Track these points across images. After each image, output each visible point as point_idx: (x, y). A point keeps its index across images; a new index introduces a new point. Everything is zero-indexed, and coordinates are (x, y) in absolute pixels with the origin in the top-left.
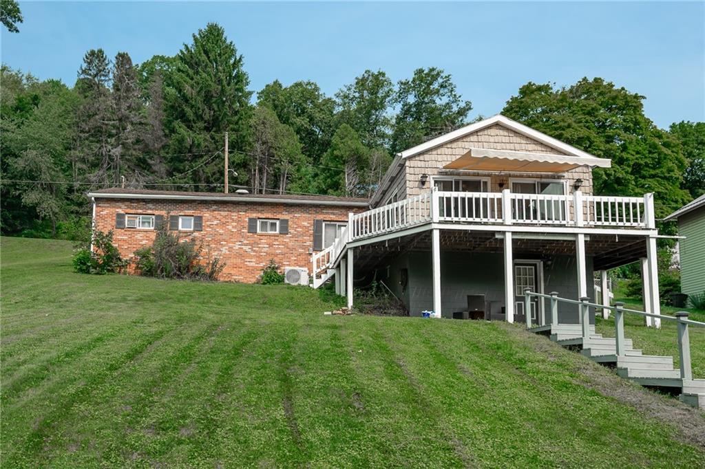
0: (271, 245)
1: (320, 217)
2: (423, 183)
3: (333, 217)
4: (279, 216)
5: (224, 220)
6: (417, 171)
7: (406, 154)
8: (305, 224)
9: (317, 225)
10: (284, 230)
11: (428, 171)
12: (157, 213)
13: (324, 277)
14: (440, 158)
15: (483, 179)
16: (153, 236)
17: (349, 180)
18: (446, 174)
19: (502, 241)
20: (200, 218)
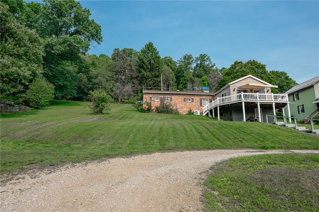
0: (189, 105)
1: (201, 98)
2: (234, 90)
3: (205, 98)
4: (191, 97)
5: (177, 98)
6: (233, 87)
7: (230, 84)
8: (198, 99)
9: (201, 99)
10: (193, 101)
11: (235, 88)
12: (160, 97)
13: (206, 113)
14: (238, 84)
15: (247, 90)
16: (160, 103)
17: (189, 86)
18: (239, 88)
19: (257, 104)
20: (171, 98)
